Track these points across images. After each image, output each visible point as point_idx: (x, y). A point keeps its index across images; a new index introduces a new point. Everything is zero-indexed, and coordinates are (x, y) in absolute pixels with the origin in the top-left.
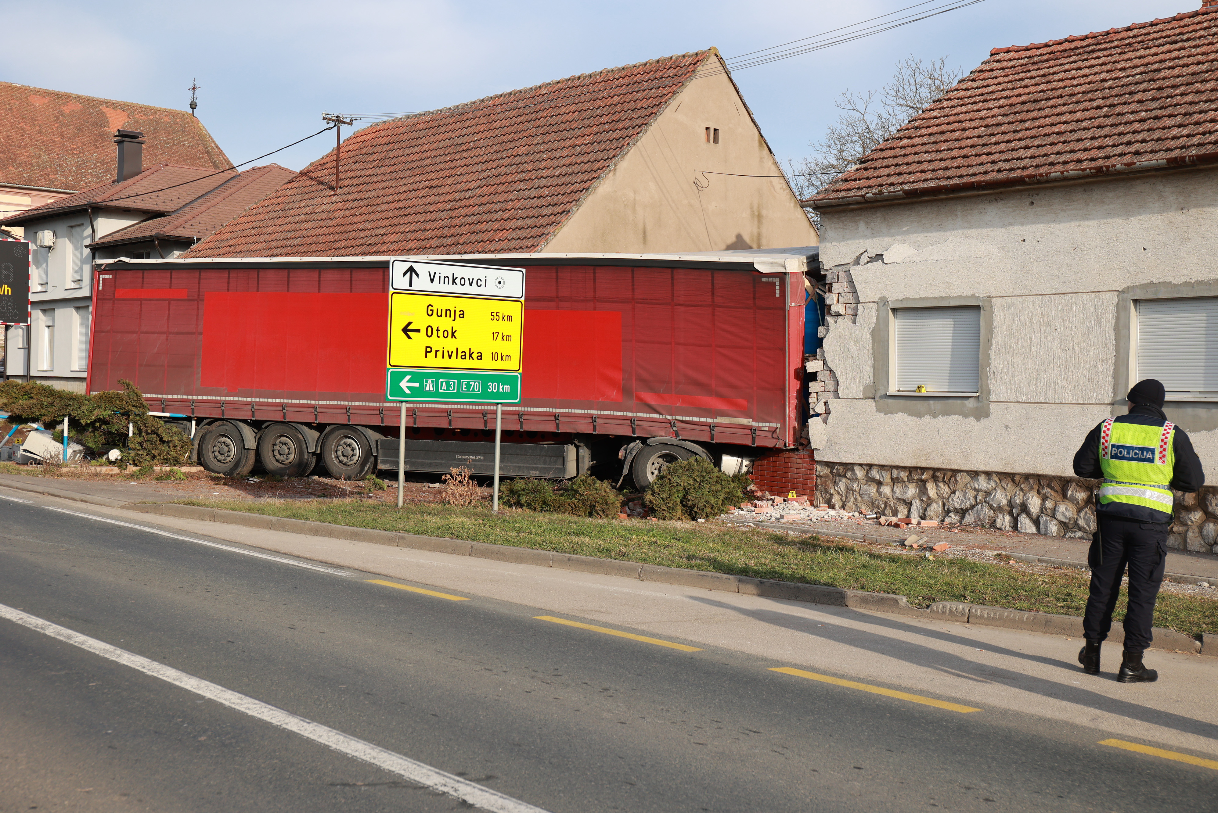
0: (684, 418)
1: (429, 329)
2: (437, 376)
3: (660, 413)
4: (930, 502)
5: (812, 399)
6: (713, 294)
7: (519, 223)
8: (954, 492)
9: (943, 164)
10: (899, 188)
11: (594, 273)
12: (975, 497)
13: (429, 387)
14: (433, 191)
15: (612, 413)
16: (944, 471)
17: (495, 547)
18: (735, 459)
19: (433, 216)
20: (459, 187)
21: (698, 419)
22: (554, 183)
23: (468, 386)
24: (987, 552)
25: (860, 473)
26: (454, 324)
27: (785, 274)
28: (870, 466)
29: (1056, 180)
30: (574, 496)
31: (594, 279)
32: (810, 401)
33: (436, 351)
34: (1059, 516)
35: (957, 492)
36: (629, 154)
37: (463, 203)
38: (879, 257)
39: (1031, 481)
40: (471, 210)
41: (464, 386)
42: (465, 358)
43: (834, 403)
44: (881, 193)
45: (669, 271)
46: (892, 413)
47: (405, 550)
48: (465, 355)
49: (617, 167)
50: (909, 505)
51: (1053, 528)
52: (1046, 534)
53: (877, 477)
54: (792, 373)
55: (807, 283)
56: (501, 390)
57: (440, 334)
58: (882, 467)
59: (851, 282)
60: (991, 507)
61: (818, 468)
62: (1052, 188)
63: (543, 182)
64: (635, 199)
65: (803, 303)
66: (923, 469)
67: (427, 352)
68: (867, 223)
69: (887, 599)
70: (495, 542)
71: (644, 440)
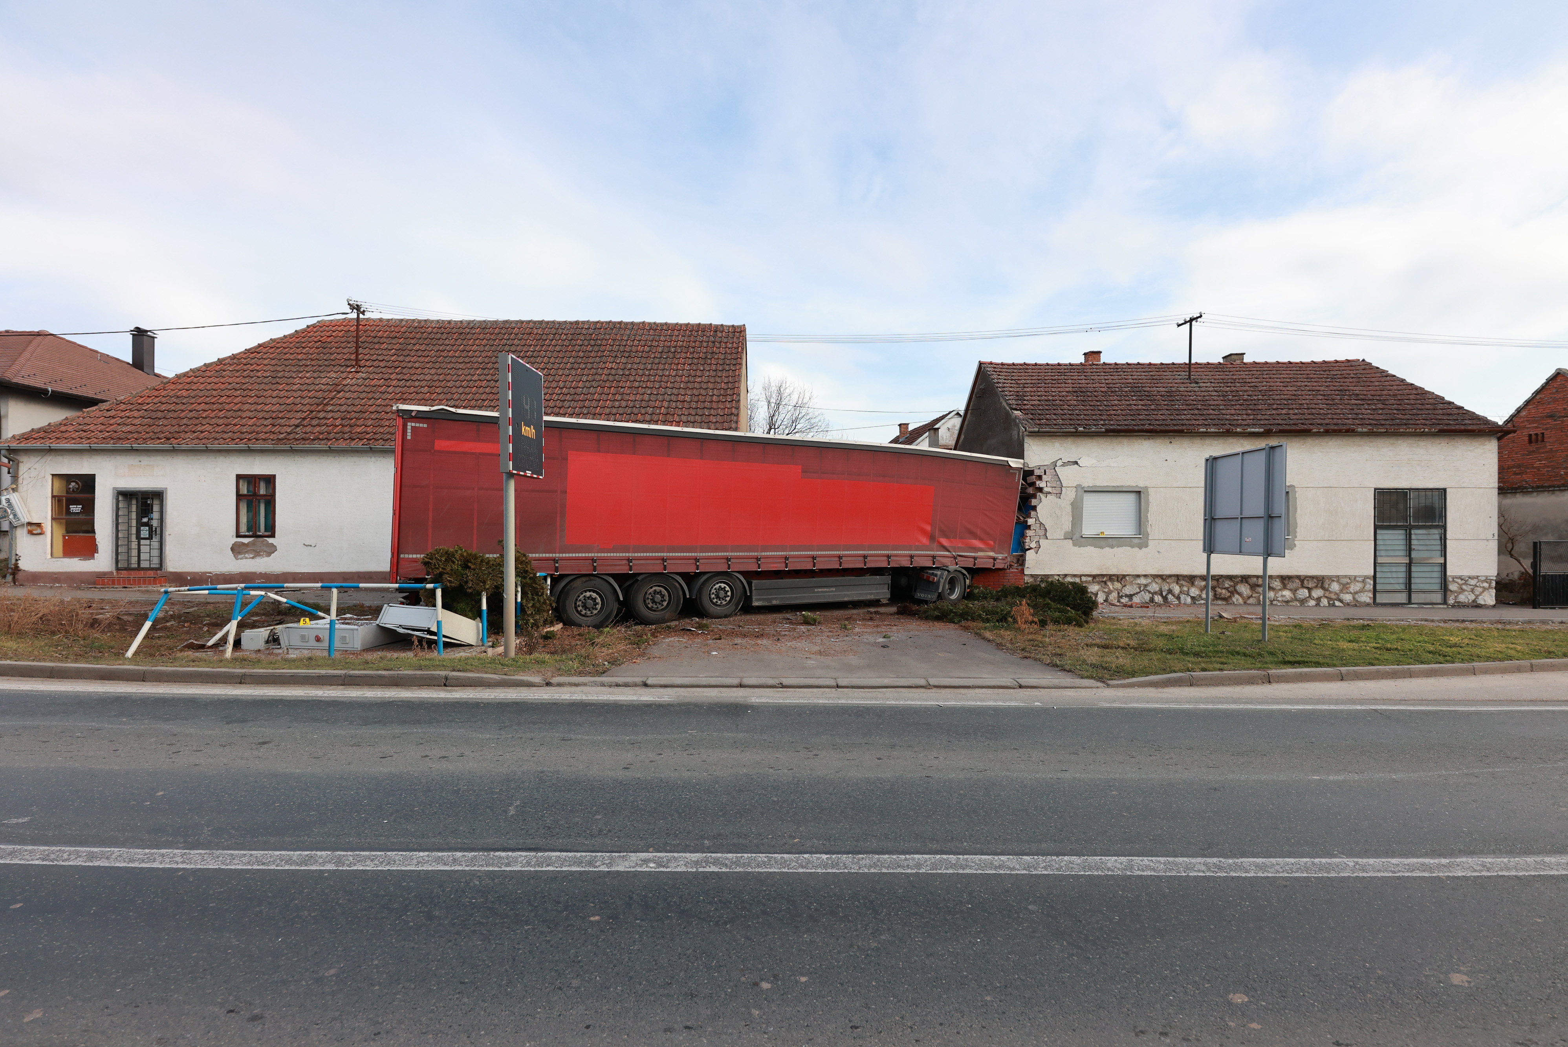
0: (961, 554)
3: (949, 551)
4: (1110, 592)
8: (1124, 587)
12: (1139, 588)
15: (923, 552)
16: (1117, 576)
21: (969, 554)
27: (1021, 468)
31: (920, 465)
32: (1025, 541)
34: (1191, 594)
35: (1127, 586)
38: (1075, 463)
39: (1174, 578)
43: (1043, 542)
45: (964, 462)
46: (1083, 547)
50: (1096, 595)
52: (1185, 603)
59: (1056, 475)
60: (1149, 592)
61: (1026, 578)
66: (1103, 576)
68: (1060, 443)
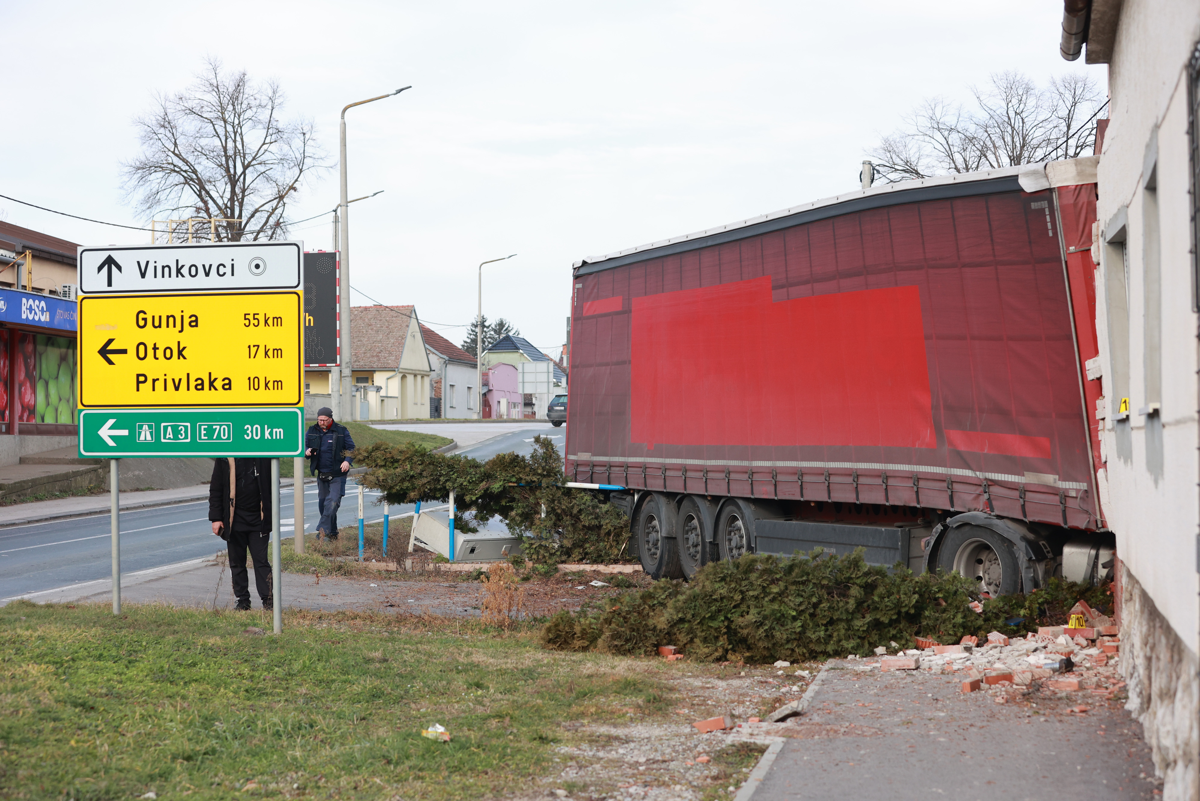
0: (993, 476)
1: (142, 348)
2: (157, 419)
3: (971, 468)
13: (145, 435)
15: (929, 469)
18: (1086, 551)
21: (1008, 478)
23: (210, 432)
26: (181, 337)
27: (1050, 190)
31: (890, 232)
33: (154, 381)
41: (203, 432)
42: (202, 389)
45: (949, 205)
48: (202, 384)
56: (267, 435)
57: (160, 353)
67: (138, 382)
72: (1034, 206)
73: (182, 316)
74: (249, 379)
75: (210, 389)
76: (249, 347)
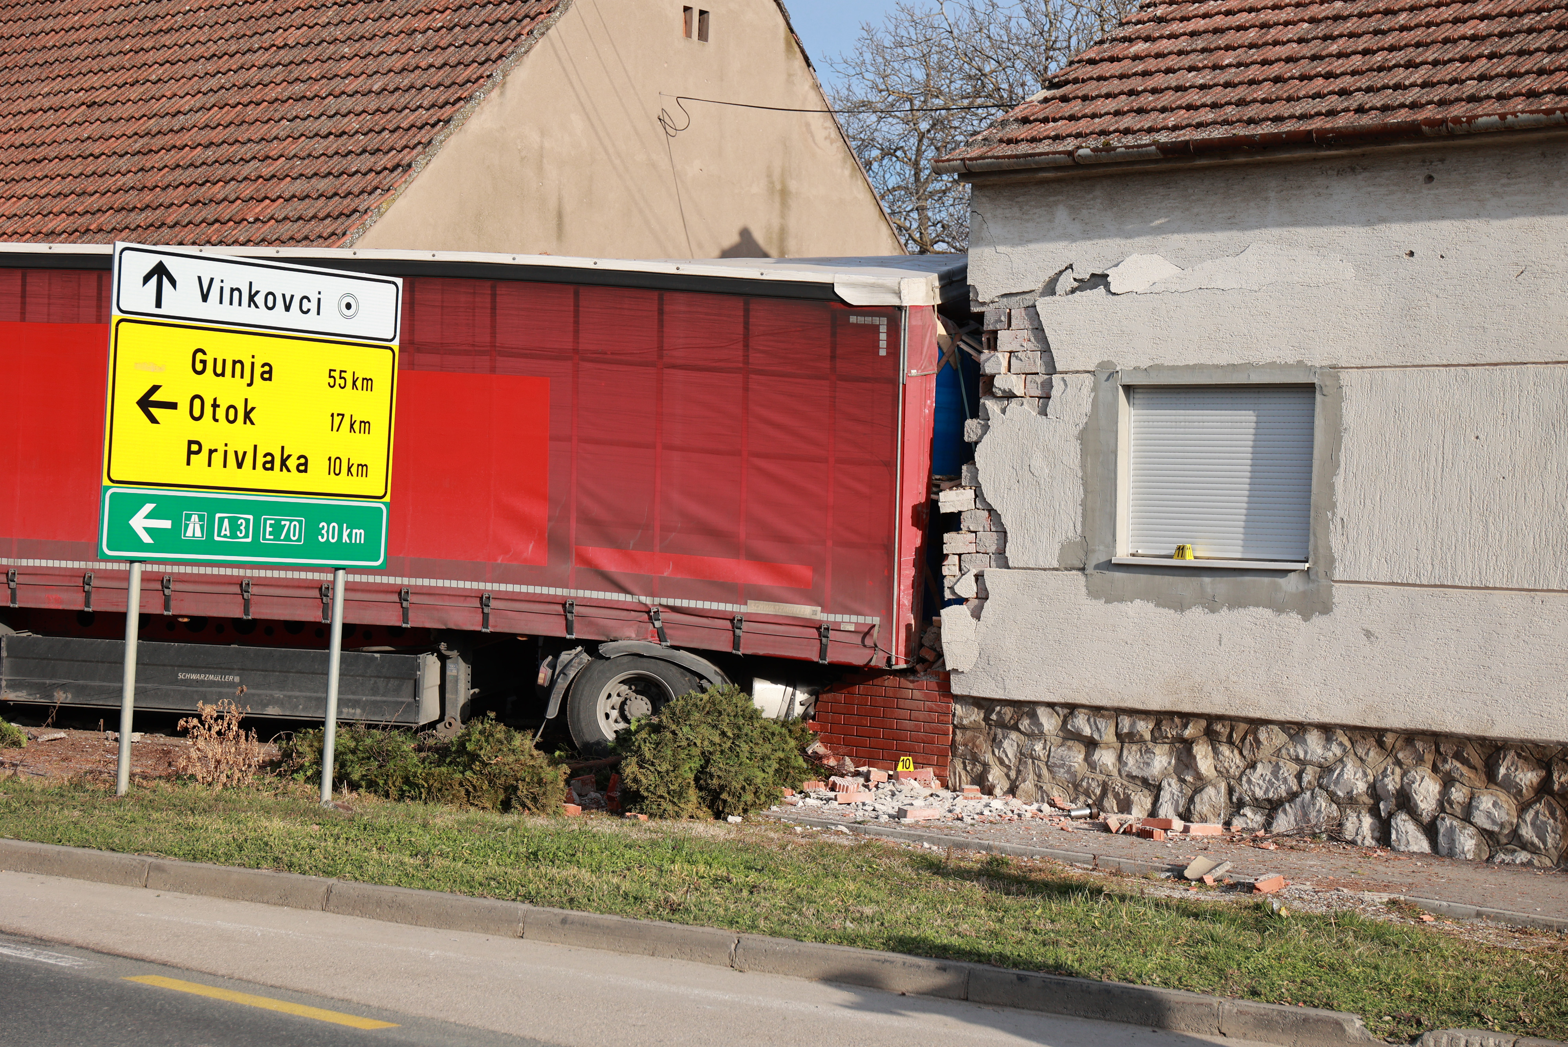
0: (678, 603)
1: (197, 402)
2: (210, 507)
3: (626, 591)
4: (1200, 784)
5: (949, 569)
6: (746, 346)
7: (299, 187)
8: (1253, 766)
9: (1234, 94)
10: (1146, 139)
11: (494, 296)
12: (1299, 777)
13: (194, 530)
14: (98, 112)
15: (524, 589)
16: (1233, 720)
17: (387, 892)
18: (781, 687)
19: (102, 165)
20: (155, 106)
21: (707, 605)
22: (372, 107)
23: (277, 528)
24: (1367, 896)
25: (1049, 722)
26: (249, 393)
27: (900, 308)
28: (1072, 708)
29: (1488, 131)
30: (468, 766)
31: (493, 308)
32: (945, 571)
33: (211, 452)
34: (1480, 819)
35: (1259, 766)
36: (532, 53)
37: (170, 139)
38: (1099, 280)
39: (1419, 745)
40: (187, 156)
41: (269, 529)
42: (272, 469)
43: (995, 577)
44: (1108, 148)
45: (655, 295)
46: (1121, 600)
47: (168, 896)
48: (272, 462)
49: (508, 78)
50: (1156, 790)
51: (1467, 842)
52: (1451, 854)
53: (1087, 731)
54: (908, 513)
55: (941, 330)
56: (345, 538)
57: (221, 413)
58: (1097, 710)
59: (1038, 330)
60: (1333, 798)
61: (959, 709)
62: (1475, 149)
63: (346, 103)
64: (542, 148)
65: (933, 370)
66: (1186, 717)
67: (190, 453)
68: (1072, 208)
69: (1319, 1020)
70: (380, 880)
71: (591, 647)
72: (853, 319)
73: (253, 364)
74: (330, 459)
75: (281, 470)
76: (332, 415)
